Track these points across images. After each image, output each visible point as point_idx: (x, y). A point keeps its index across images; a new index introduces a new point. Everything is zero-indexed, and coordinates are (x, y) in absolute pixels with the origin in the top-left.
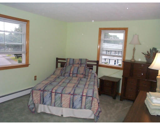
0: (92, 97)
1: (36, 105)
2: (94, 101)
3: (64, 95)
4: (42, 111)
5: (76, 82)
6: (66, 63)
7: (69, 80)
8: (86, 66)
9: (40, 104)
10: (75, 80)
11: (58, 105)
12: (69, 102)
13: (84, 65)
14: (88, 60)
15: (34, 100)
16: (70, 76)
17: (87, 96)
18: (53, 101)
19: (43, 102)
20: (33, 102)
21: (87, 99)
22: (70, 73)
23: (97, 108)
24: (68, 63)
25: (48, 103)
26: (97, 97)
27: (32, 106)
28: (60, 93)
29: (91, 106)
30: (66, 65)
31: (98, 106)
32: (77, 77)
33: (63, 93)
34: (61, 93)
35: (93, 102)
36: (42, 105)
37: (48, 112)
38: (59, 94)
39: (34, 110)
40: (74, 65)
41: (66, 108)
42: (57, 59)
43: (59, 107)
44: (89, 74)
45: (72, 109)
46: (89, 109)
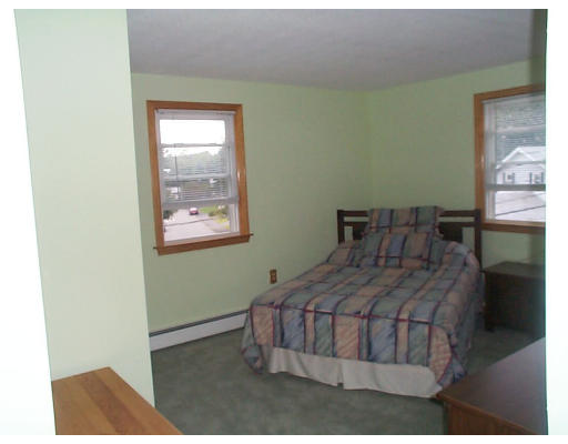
0: (430, 324)
1: (265, 349)
2: (437, 337)
3: (342, 320)
4: (283, 370)
5: (390, 281)
6: (368, 226)
7: (367, 278)
8: (437, 230)
9: (274, 346)
10: (390, 276)
11: (325, 351)
12: (357, 341)
13: (428, 228)
14: (441, 209)
15: (256, 334)
16: (376, 265)
17: (411, 322)
18: (311, 337)
19: (282, 341)
20: (255, 339)
21: (412, 333)
22: (378, 257)
23: (447, 361)
24: (374, 225)
25: (296, 343)
26: (445, 325)
27: (253, 353)
28: (330, 314)
29: (429, 355)
30: (366, 230)
31: (449, 355)
32: (400, 266)
33: (339, 312)
34: (333, 314)
35: (434, 342)
36: (281, 350)
37: (300, 372)
38: (326, 316)
39: (258, 364)
40: (395, 230)
41: (348, 358)
42: (341, 214)
43: (328, 356)
44: (446, 258)
45: (369, 363)
46: (423, 365)
